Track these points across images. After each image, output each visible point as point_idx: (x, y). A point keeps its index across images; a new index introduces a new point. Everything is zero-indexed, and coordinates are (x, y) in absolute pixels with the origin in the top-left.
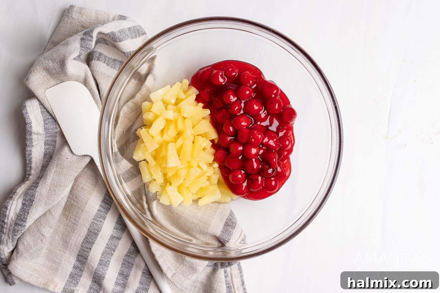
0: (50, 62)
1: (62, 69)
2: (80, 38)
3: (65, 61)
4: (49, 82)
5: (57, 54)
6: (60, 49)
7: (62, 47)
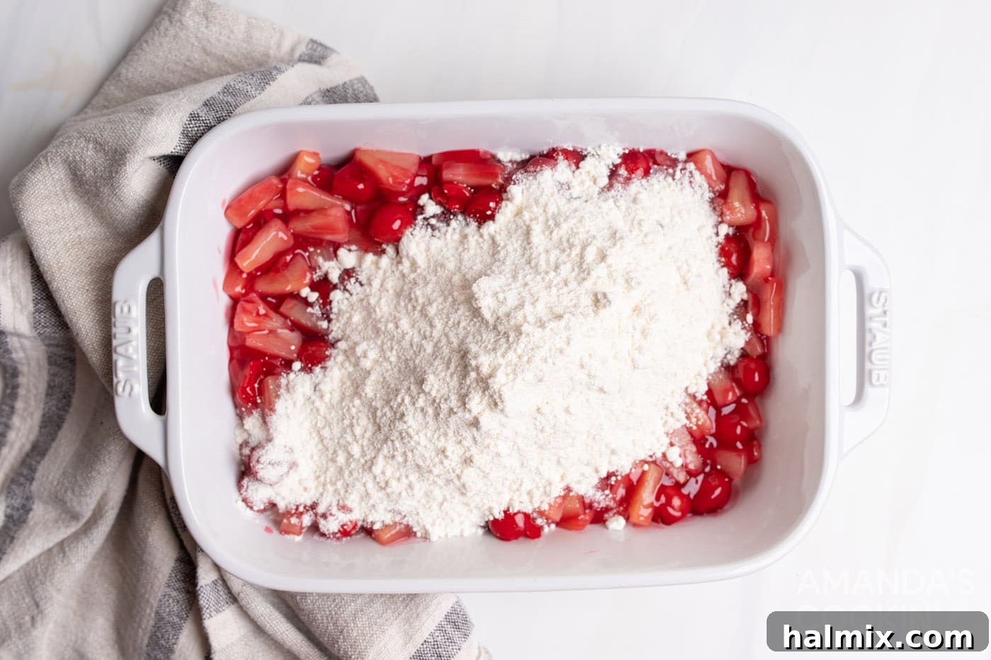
0: (91, 146)
1: (111, 172)
2: (190, 111)
3: (128, 155)
4: (66, 199)
5: (114, 132)
6: (127, 121)
7: (135, 114)
